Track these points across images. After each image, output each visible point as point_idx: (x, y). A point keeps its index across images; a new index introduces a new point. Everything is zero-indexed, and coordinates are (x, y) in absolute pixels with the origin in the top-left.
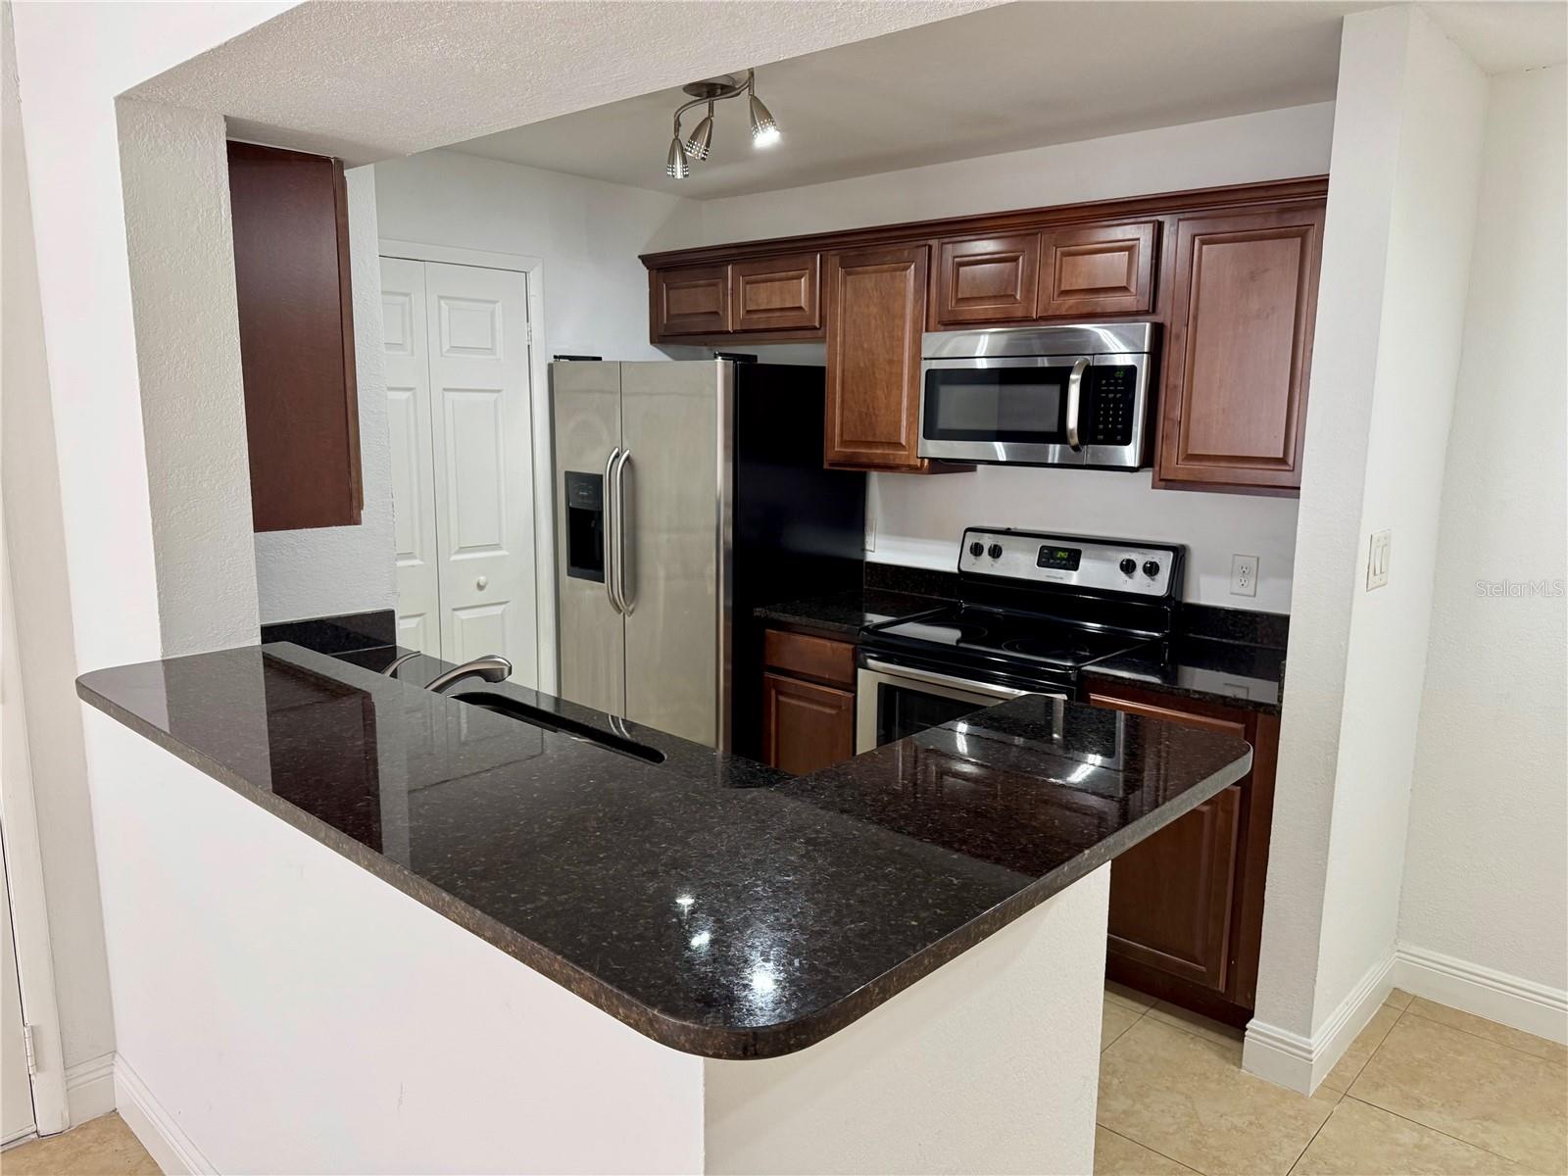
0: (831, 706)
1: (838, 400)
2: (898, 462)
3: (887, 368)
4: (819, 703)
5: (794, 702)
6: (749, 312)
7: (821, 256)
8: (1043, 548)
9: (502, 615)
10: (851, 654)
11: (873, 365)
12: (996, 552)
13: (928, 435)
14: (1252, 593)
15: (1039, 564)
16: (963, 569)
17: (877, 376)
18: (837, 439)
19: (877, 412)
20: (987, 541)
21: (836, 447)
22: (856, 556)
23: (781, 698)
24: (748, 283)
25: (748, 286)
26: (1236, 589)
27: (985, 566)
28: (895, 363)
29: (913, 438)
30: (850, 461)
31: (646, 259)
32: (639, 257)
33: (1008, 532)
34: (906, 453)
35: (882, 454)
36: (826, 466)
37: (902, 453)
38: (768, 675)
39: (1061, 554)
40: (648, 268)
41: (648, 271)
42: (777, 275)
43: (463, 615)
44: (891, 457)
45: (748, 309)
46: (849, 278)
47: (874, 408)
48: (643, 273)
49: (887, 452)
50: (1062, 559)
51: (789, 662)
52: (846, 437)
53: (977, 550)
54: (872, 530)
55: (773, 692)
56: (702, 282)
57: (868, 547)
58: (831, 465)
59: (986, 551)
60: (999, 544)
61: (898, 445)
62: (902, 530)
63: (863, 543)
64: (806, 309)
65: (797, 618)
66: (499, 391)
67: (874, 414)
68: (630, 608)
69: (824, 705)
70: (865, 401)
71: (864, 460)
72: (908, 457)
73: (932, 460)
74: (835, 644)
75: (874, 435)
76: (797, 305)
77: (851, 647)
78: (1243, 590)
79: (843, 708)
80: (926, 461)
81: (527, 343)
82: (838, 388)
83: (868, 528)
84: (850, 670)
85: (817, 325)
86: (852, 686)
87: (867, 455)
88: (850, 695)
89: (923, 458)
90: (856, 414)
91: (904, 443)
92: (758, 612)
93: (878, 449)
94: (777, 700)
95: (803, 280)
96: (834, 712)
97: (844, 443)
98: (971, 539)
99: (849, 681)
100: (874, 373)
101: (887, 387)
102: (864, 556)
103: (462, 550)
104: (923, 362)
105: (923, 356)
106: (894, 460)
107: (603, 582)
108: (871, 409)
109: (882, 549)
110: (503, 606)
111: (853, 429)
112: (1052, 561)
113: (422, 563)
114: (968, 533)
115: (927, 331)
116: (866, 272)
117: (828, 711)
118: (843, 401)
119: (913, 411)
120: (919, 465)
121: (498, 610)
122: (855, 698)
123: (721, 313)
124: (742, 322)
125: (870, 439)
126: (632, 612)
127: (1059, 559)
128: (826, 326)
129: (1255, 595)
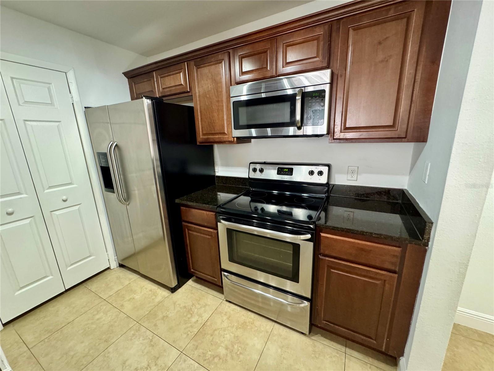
0: (209, 235)
1: (200, 118)
2: (225, 140)
3: (217, 104)
4: (204, 234)
5: (195, 233)
6: (163, 89)
7: (187, 63)
8: (278, 168)
9: (79, 209)
10: (214, 216)
11: (211, 103)
12: (261, 171)
13: (236, 128)
14: (356, 180)
15: (278, 174)
16: (250, 177)
17: (213, 107)
18: (201, 133)
19: (215, 122)
20: (258, 167)
21: (201, 137)
22: (212, 174)
23: (190, 232)
24: (161, 78)
25: (162, 79)
26: (349, 178)
27: (258, 175)
28: (219, 101)
29: (229, 130)
30: (206, 141)
31: (125, 74)
32: (123, 73)
33: (265, 163)
34: (228, 136)
35: (218, 137)
36: (198, 144)
37: (226, 136)
38: (184, 223)
39: (285, 170)
40: (127, 78)
41: (127, 79)
42: (171, 73)
43: (57, 213)
44: (222, 138)
45: (163, 88)
46: (198, 70)
47: (213, 120)
48: (126, 80)
49: (220, 136)
50: (286, 172)
51: (191, 219)
52: (204, 132)
53: (255, 170)
54: (217, 165)
55: (186, 230)
56: (145, 80)
57: (216, 171)
58: (200, 143)
59: (258, 170)
60: (262, 167)
61: (224, 133)
62: (227, 164)
63: (214, 169)
64: (184, 85)
65: (192, 203)
66: (60, 122)
67: (214, 122)
68: (128, 203)
69: (206, 235)
70: (210, 117)
71: (211, 140)
72: (228, 137)
73: (238, 138)
74: (208, 213)
75: (214, 130)
76: (180, 84)
77: (214, 213)
78: (353, 179)
79: (213, 236)
80: (235, 138)
81: (72, 102)
82: (199, 114)
83: (215, 164)
84: (214, 222)
85: (189, 90)
86: (216, 228)
87: (213, 138)
88: (215, 231)
89: (234, 137)
90: (207, 123)
91: (226, 133)
92: (177, 201)
93: (216, 135)
94: (189, 233)
95: (181, 73)
96: (210, 237)
97: (204, 134)
98: (252, 166)
99: (215, 226)
100: (212, 106)
101: (218, 112)
102: (215, 174)
103: (50, 187)
104: (231, 98)
105: (231, 96)
106: (223, 139)
107: (115, 193)
108: (212, 121)
109: (220, 171)
110: (79, 206)
111: (206, 129)
112: (282, 173)
113: (27, 196)
114: (251, 164)
115: (231, 86)
116: (205, 67)
117: (208, 237)
118: (201, 119)
119: (229, 120)
120: (233, 140)
121: (77, 207)
122: (218, 233)
123: (154, 91)
124: (162, 93)
125: (213, 132)
126: (129, 204)
127: (285, 172)
128: (192, 90)
129: (357, 180)
